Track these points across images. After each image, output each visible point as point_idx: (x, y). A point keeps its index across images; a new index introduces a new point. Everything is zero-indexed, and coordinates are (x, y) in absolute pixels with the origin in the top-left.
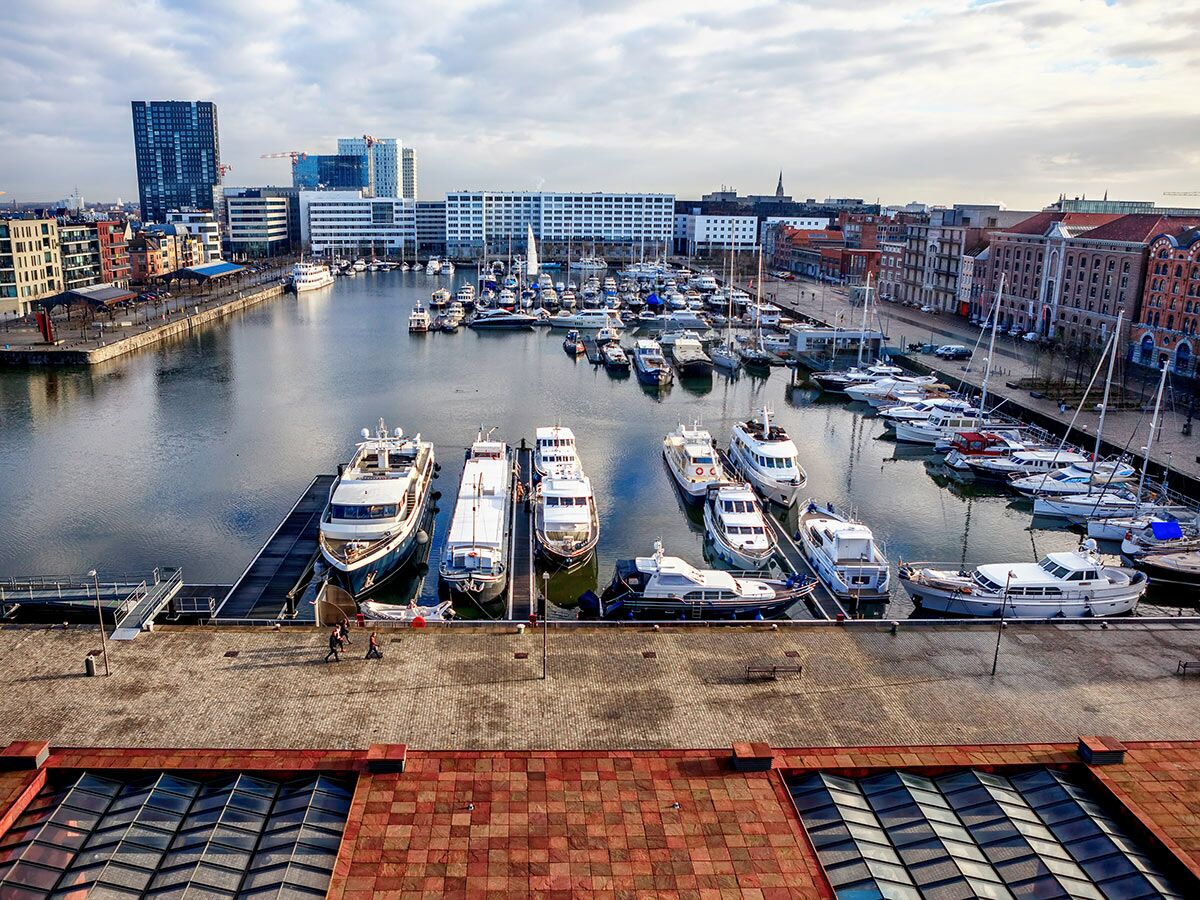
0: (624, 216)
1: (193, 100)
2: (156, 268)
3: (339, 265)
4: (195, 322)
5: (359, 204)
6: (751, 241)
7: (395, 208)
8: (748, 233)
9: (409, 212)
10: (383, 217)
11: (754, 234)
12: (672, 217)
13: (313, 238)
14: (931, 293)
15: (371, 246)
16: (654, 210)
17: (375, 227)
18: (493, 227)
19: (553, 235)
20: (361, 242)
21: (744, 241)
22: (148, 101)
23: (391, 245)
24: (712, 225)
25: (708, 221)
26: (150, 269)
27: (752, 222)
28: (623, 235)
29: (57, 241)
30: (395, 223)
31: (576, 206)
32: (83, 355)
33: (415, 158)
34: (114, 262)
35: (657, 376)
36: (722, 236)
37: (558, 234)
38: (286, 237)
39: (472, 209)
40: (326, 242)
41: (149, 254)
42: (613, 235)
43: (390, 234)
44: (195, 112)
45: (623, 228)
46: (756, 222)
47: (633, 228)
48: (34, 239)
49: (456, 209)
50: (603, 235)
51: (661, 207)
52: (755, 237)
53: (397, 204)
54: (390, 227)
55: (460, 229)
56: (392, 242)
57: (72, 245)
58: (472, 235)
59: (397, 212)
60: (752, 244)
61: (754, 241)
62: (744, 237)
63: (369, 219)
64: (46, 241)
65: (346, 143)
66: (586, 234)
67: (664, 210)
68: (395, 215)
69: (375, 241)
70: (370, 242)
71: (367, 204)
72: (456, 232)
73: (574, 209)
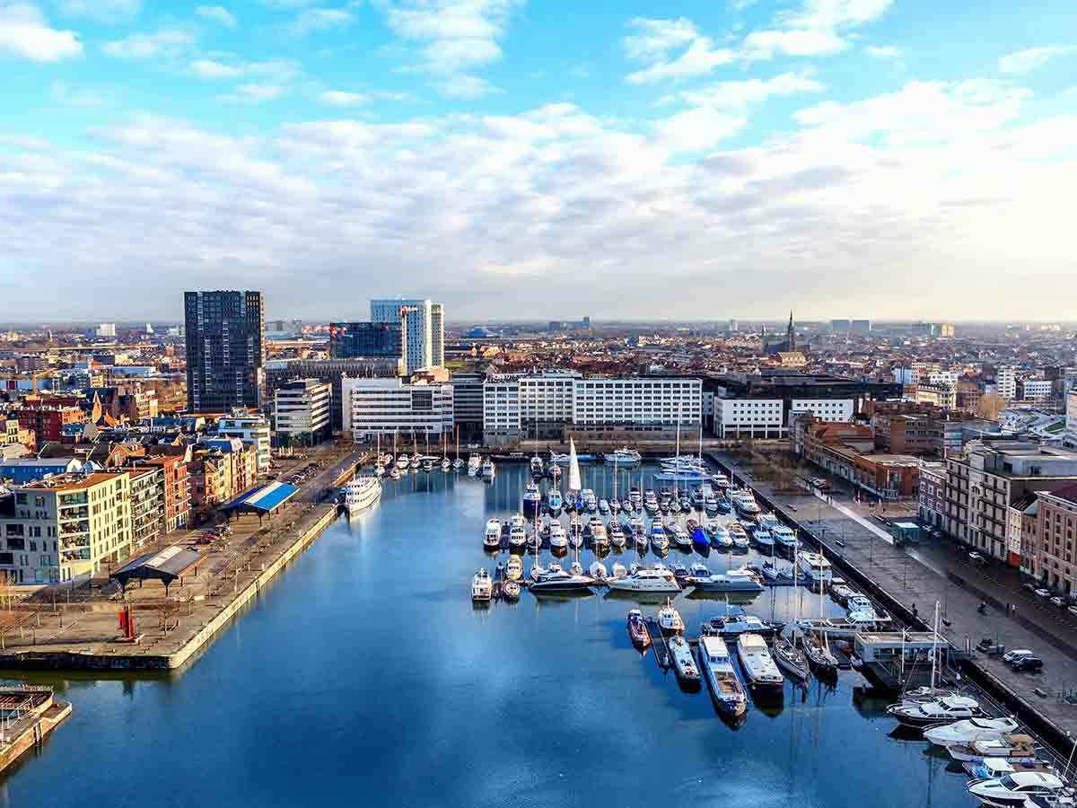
0: (653, 401)
1: (242, 289)
2: (213, 488)
3: (383, 462)
4: (262, 581)
5: (400, 392)
6: (777, 423)
7: (434, 395)
8: (774, 416)
9: (447, 399)
10: (422, 404)
11: (780, 416)
12: (700, 395)
13: (355, 424)
14: (977, 533)
15: (411, 431)
16: (682, 395)
17: (414, 414)
18: (527, 410)
19: (585, 419)
20: (401, 428)
21: (771, 423)
22: (198, 289)
23: (431, 431)
24: (739, 408)
25: (735, 405)
26: (207, 491)
27: (778, 405)
28: (653, 419)
29: (129, 493)
30: (434, 410)
31: (607, 392)
32: (165, 660)
33: (442, 312)
34: (177, 497)
35: (733, 707)
36: (749, 419)
37: (589, 419)
38: (327, 421)
39: (508, 399)
40: (366, 428)
41: (207, 476)
42: (643, 420)
43: (429, 421)
44: (244, 301)
45: (653, 413)
46: (781, 406)
47: (662, 413)
48: (109, 497)
49: (493, 399)
50: (633, 419)
51: (689, 392)
52: (781, 419)
53: (436, 392)
54: (429, 414)
55: (496, 418)
56: (430, 428)
57: (141, 494)
58: (508, 424)
59: (436, 399)
60: (778, 426)
61: (780, 422)
62: (770, 419)
63: (408, 407)
64: (119, 497)
65: (378, 304)
66: (617, 419)
67: (691, 395)
68: (434, 403)
69: (414, 427)
70: (409, 428)
71: (408, 392)
72: (493, 421)
73: (605, 395)
